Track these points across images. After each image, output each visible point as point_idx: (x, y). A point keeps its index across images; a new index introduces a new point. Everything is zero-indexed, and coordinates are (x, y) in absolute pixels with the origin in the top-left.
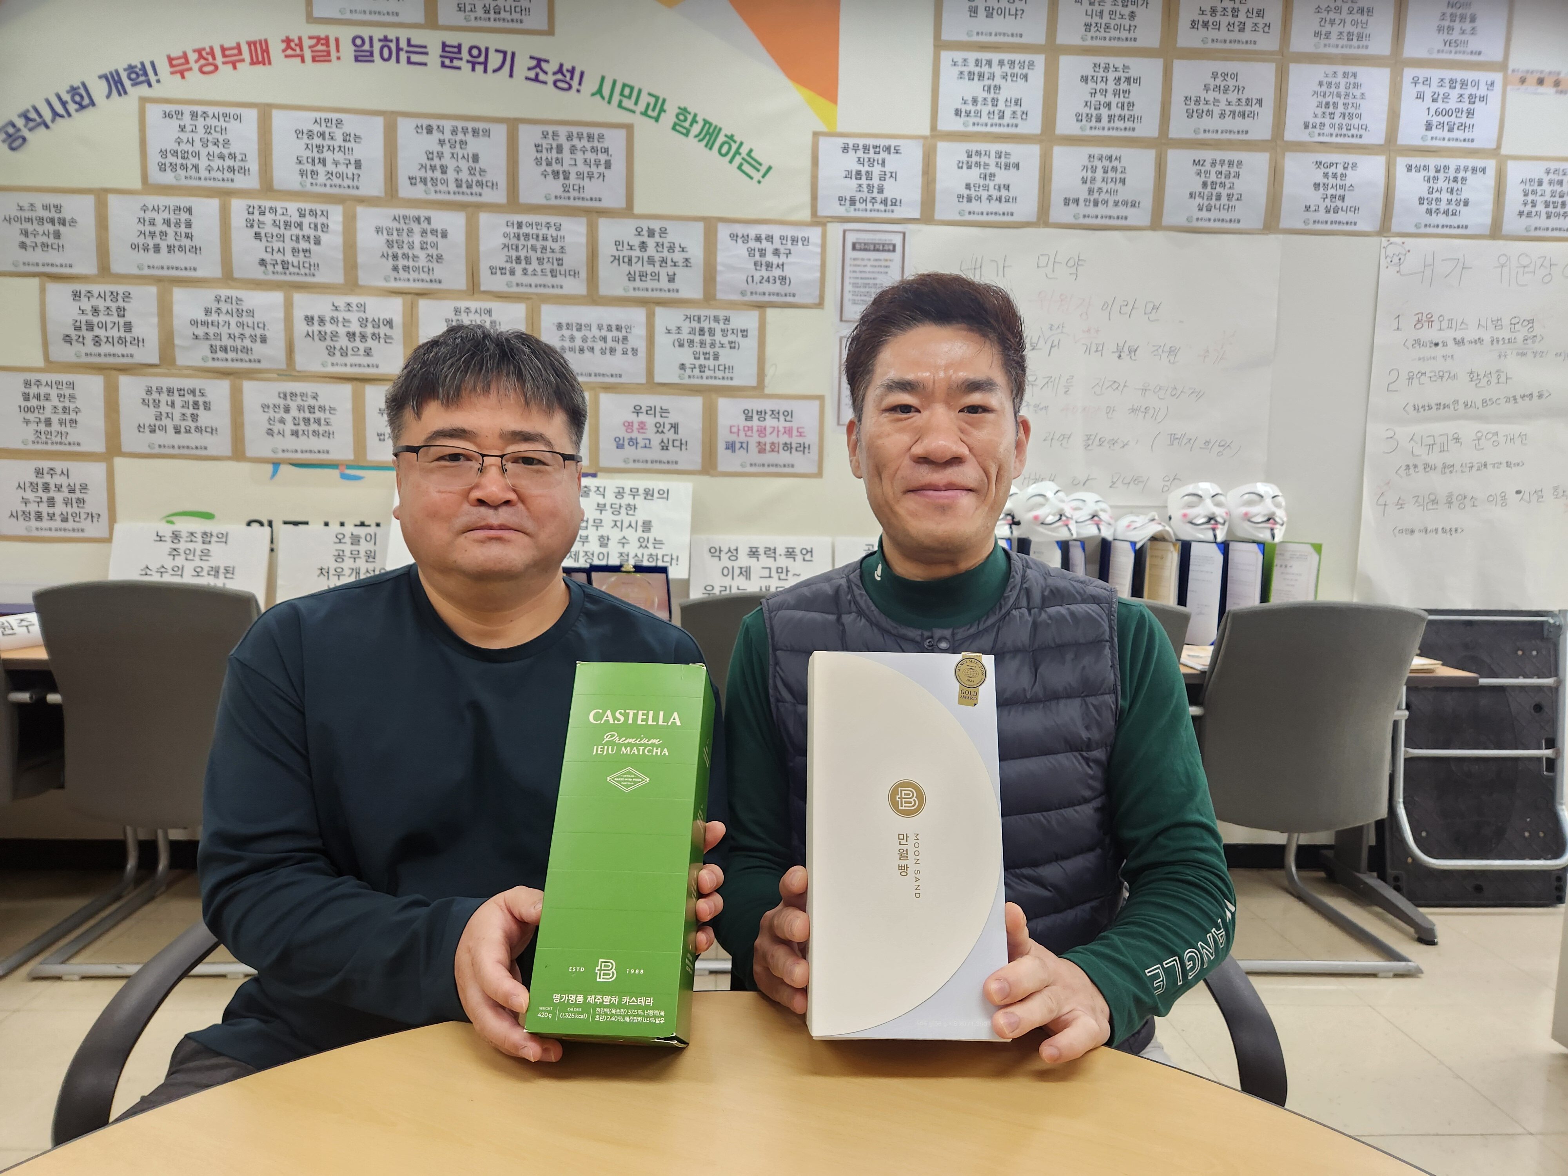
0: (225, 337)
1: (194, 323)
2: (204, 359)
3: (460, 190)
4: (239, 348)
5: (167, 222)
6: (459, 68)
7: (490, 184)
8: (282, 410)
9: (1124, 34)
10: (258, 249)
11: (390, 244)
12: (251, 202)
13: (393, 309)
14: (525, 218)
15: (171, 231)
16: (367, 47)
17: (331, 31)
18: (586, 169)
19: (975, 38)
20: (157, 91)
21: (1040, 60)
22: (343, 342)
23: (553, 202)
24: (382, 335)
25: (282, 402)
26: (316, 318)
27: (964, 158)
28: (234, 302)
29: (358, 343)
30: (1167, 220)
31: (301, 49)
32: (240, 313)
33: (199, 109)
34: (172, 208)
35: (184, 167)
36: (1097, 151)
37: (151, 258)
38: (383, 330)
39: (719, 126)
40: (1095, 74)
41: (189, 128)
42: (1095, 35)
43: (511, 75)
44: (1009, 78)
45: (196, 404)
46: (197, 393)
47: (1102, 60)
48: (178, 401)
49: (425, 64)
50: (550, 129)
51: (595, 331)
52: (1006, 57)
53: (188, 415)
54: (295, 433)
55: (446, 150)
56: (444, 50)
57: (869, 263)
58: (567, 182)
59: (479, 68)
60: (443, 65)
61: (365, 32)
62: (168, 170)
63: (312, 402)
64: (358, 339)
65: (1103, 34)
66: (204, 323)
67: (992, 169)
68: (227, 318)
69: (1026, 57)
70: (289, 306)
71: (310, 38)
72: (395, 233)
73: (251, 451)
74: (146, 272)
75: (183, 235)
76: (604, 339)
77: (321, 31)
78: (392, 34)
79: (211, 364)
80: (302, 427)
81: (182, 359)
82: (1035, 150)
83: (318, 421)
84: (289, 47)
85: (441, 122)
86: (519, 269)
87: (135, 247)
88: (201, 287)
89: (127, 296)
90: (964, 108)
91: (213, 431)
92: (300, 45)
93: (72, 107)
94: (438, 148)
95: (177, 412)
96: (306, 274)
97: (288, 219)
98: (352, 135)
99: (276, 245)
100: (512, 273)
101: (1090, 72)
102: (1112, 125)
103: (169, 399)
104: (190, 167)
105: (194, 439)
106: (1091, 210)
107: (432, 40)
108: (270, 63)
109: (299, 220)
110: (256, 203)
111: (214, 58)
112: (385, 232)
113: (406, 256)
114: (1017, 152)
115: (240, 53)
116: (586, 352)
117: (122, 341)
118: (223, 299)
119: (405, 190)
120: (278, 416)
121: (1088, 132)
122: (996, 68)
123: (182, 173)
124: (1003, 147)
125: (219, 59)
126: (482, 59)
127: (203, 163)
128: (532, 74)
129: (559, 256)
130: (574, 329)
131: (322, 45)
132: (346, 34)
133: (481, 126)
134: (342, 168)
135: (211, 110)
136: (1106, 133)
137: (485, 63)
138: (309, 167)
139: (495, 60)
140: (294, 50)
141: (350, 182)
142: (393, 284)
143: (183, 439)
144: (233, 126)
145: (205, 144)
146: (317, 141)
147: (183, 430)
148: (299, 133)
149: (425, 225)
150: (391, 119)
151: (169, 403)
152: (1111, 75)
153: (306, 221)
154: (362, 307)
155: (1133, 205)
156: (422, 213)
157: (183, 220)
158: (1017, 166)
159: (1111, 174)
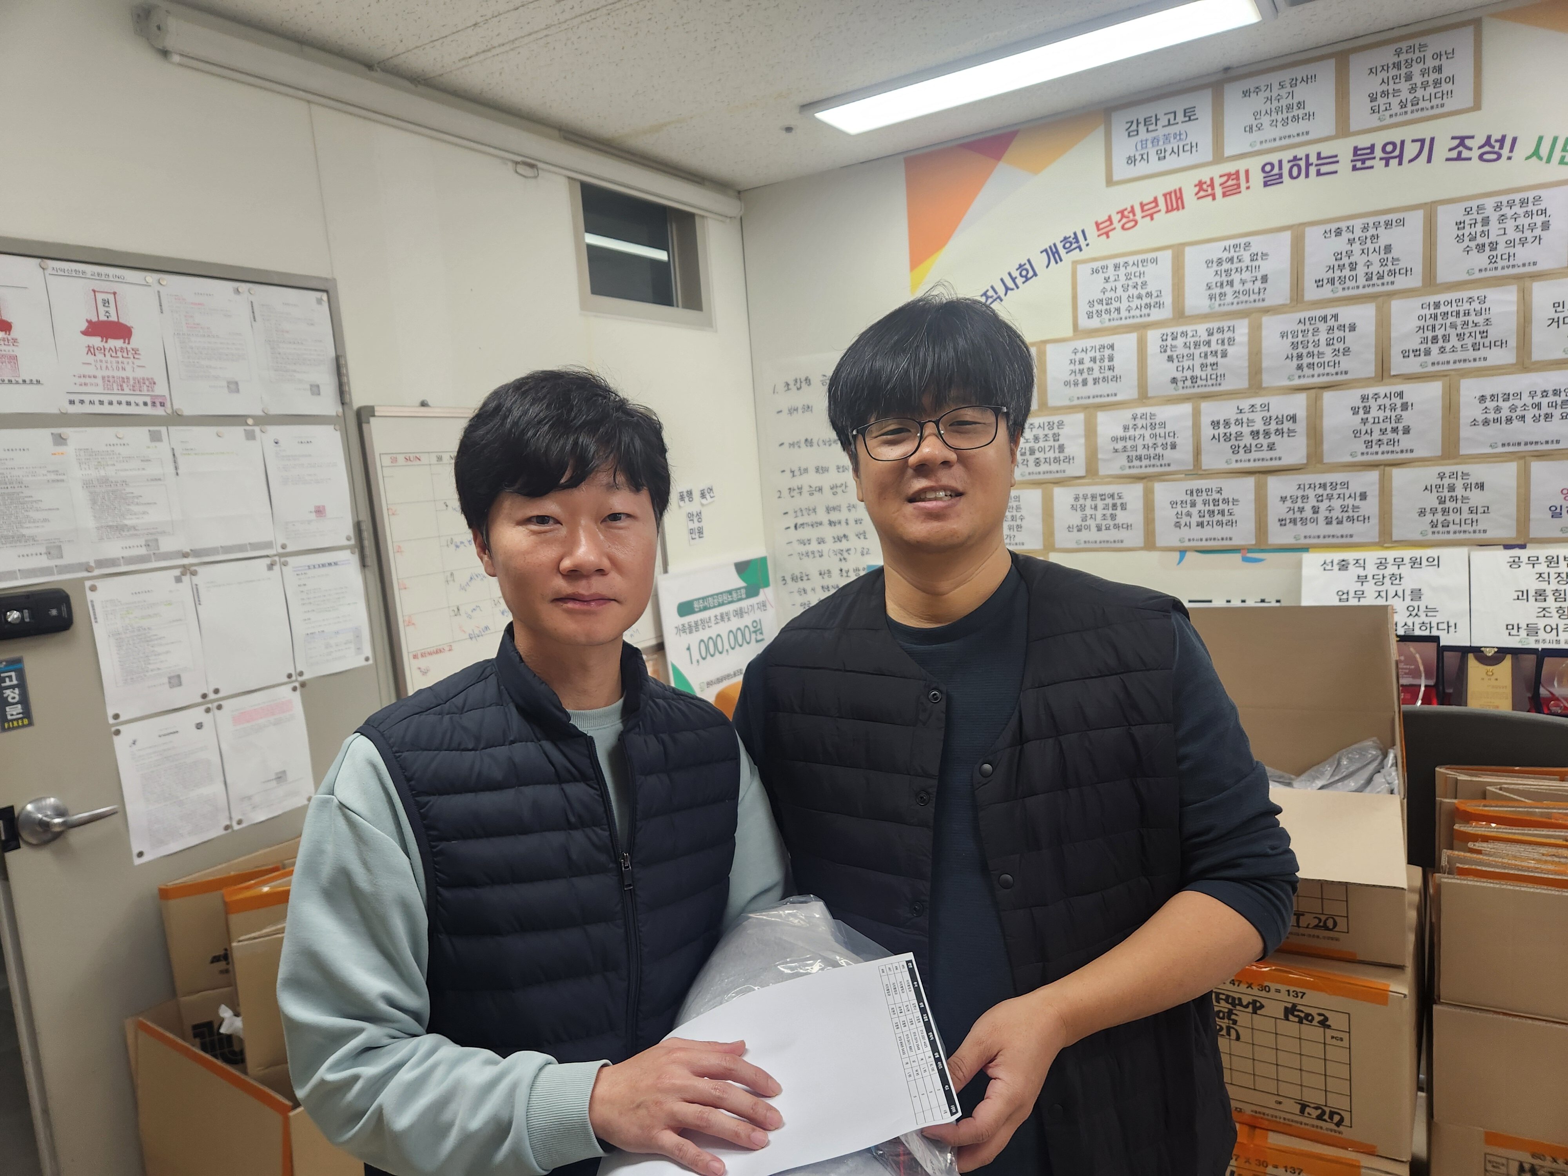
0: (1140, 448)
1: (1115, 439)
2: (1122, 468)
3: (1371, 283)
4: (1152, 456)
5: (1094, 360)
6: (1372, 167)
7: (1403, 271)
8: (1189, 505)
10: (1171, 370)
11: (1294, 346)
12: (1164, 331)
13: (1298, 404)
14: (1442, 298)
15: (1096, 367)
16: (1276, 171)
17: (1240, 166)
18: (1518, 235)
20: (1087, 253)
22: (1247, 440)
23: (1477, 275)
24: (1285, 430)
25: (1188, 498)
26: (1222, 422)
28: (1148, 418)
29: (1261, 440)
31: (1213, 189)
32: (1153, 426)
33: (1121, 260)
34: (1098, 347)
35: (1108, 312)
37: (1081, 391)
38: (1287, 425)
41: (1112, 279)
43: (1429, 160)
45: (1114, 506)
46: (1116, 496)
48: (1100, 504)
49: (1336, 172)
50: (1474, 204)
51: (1526, 399)
53: (1108, 515)
54: (1201, 525)
55: (1357, 247)
56: (1355, 154)
58: (1494, 253)
59: (1394, 162)
60: (1355, 168)
61: (1274, 158)
62: (1095, 316)
63: (1216, 496)
64: (1261, 436)
66: (1123, 439)
68: (1143, 431)
70: (1196, 414)
71: (1221, 176)
72: (1300, 335)
73: (1160, 543)
74: (1076, 402)
75: (1107, 368)
76: (1538, 406)
77: (1230, 167)
78: (1301, 152)
79: (1128, 471)
80: (1207, 518)
81: (1104, 470)
83: (1222, 513)
84: (1201, 189)
85: (1350, 223)
86: (1435, 349)
87: (1067, 383)
88: (1123, 408)
89: (1061, 424)
91: (1128, 527)
92: (1212, 185)
93: (1020, 280)
94: (1349, 247)
95: (1099, 513)
96: (1213, 385)
97: (1197, 339)
98: (1260, 254)
99: (1186, 364)
100: (1428, 353)
103: (1093, 503)
104: (1113, 310)
105: (1113, 534)
107: (1343, 149)
108: (1183, 208)
109: (1207, 339)
110: (1169, 331)
111: (1134, 215)
112: (1290, 336)
113: (1311, 355)
115: (1157, 205)
116: (1515, 422)
117: (1057, 460)
118: (1139, 416)
119: (1311, 293)
120: (1185, 511)
123: (1106, 317)
125: (1139, 213)
126: (1397, 153)
127: (1124, 306)
128: (1454, 154)
129: (1485, 328)
130: (1500, 399)
131: (1233, 180)
132: (1254, 165)
133: (1394, 217)
134: (1248, 286)
135: (1131, 259)
137: (1400, 157)
138: (1217, 291)
139: (1411, 150)
140: (1207, 191)
141: (1256, 297)
142: (1297, 382)
143: (1104, 535)
144: (1150, 269)
145: (1125, 288)
146: (1226, 266)
147: (1104, 528)
148: (1209, 263)
149: (1332, 323)
150: (1298, 233)
151: (1093, 507)
153: (1214, 339)
154: (1266, 407)
156: (1329, 312)
157: (1106, 356)
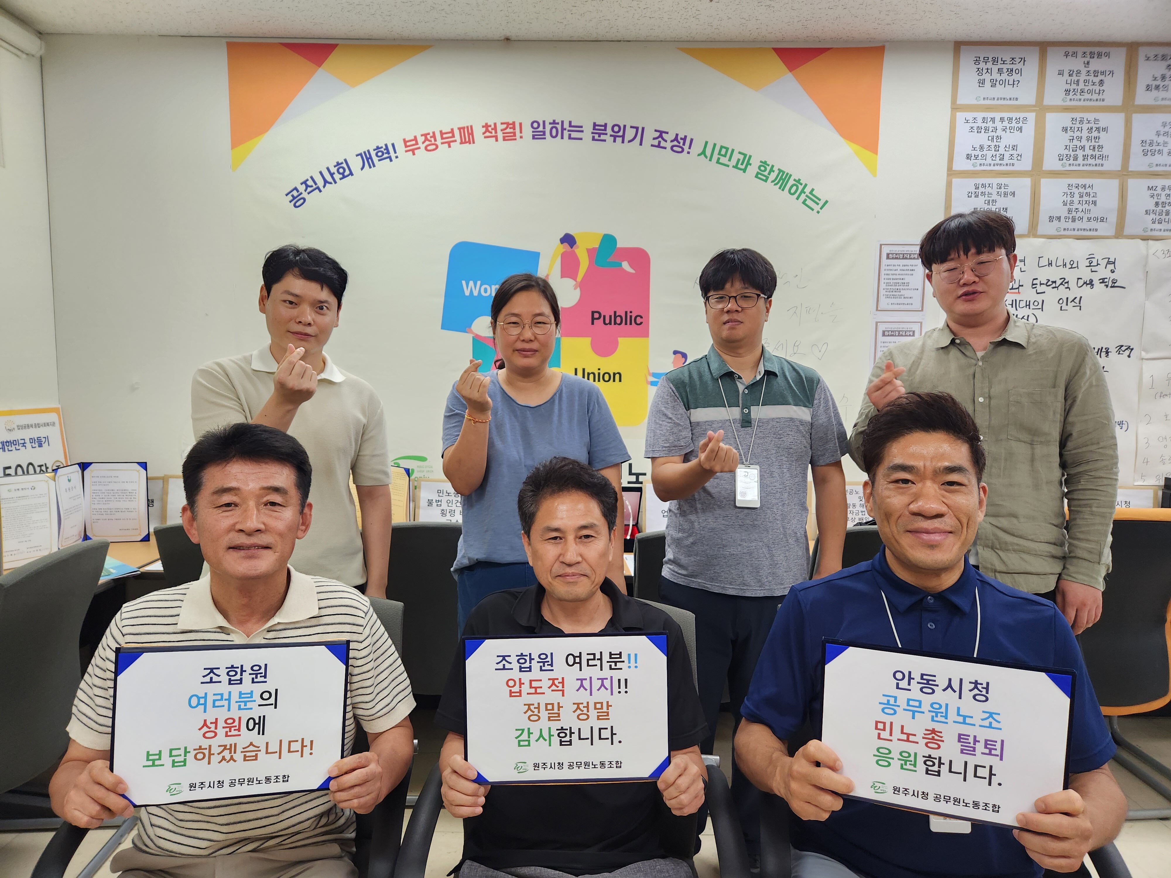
6: (605, 141)
9: (1095, 96)
16: (541, 129)
17: (516, 118)
19: (983, 102)
20: (396, 164)
21: (1031, 116)
27: (974, 190)
30: (1127, 231)
31: (496, 132)
36: (1074, 181)
39: (790, 173)
40: (1073, 126)
42: (1073, 97)
43: (641, 144)
44: (1008, 131)
47: (1078, 115)
49: (581, 139)
52: (1006, 115)
56: (594, 128)
57: (899, 268)
59: (619, 140)
60: (594, 139)
61: (540, 118)
65: (1079, 97)
67: (994, 197)
69: (1022, 115)
71: (502, 124)
78: (559, 118)
82: (1027, 182)
84: (487, 131)
90: (973, 153)
92: (495, 129)
93: (337, 176)
101: (1069, 124)
102: (1085, 162)
106: (1070, 225)
107: (587, 123)
108: (474, 143)
111: (435, 140)
114: (1013, 183)
115: (453, 136)
121: (1068, 168)
122: (998, 124)
124: (1003, 181)
125: (439, 141)
126: (621, 134)
131: (510, 128)
132: (526, 121)
136: (1081, 168)
137: (623, 137)
139: (630, 133)
140: (491, 133)
152: (1085, 126)
155: (1102, 221)
158: (1013, 194)
159: (1085, 198)
